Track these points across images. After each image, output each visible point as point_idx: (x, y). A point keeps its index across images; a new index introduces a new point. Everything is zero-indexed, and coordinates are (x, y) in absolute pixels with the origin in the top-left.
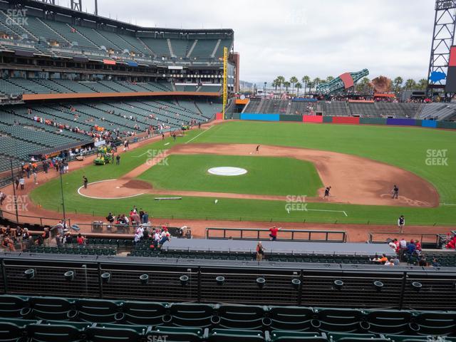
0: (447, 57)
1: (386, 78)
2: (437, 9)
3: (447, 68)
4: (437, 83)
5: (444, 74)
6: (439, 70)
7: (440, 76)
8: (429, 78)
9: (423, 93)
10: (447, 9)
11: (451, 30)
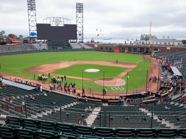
0: (36, 27)
1: (13, 35)
2: (28, 10)
3: (36, 31)
4: (33, 36)
5: (35, 33)
6: (33, 32)
7: (34, 34)
8: (30, 35)
9: (27, 40)
10: (32, 10)
11: (35, 18)
